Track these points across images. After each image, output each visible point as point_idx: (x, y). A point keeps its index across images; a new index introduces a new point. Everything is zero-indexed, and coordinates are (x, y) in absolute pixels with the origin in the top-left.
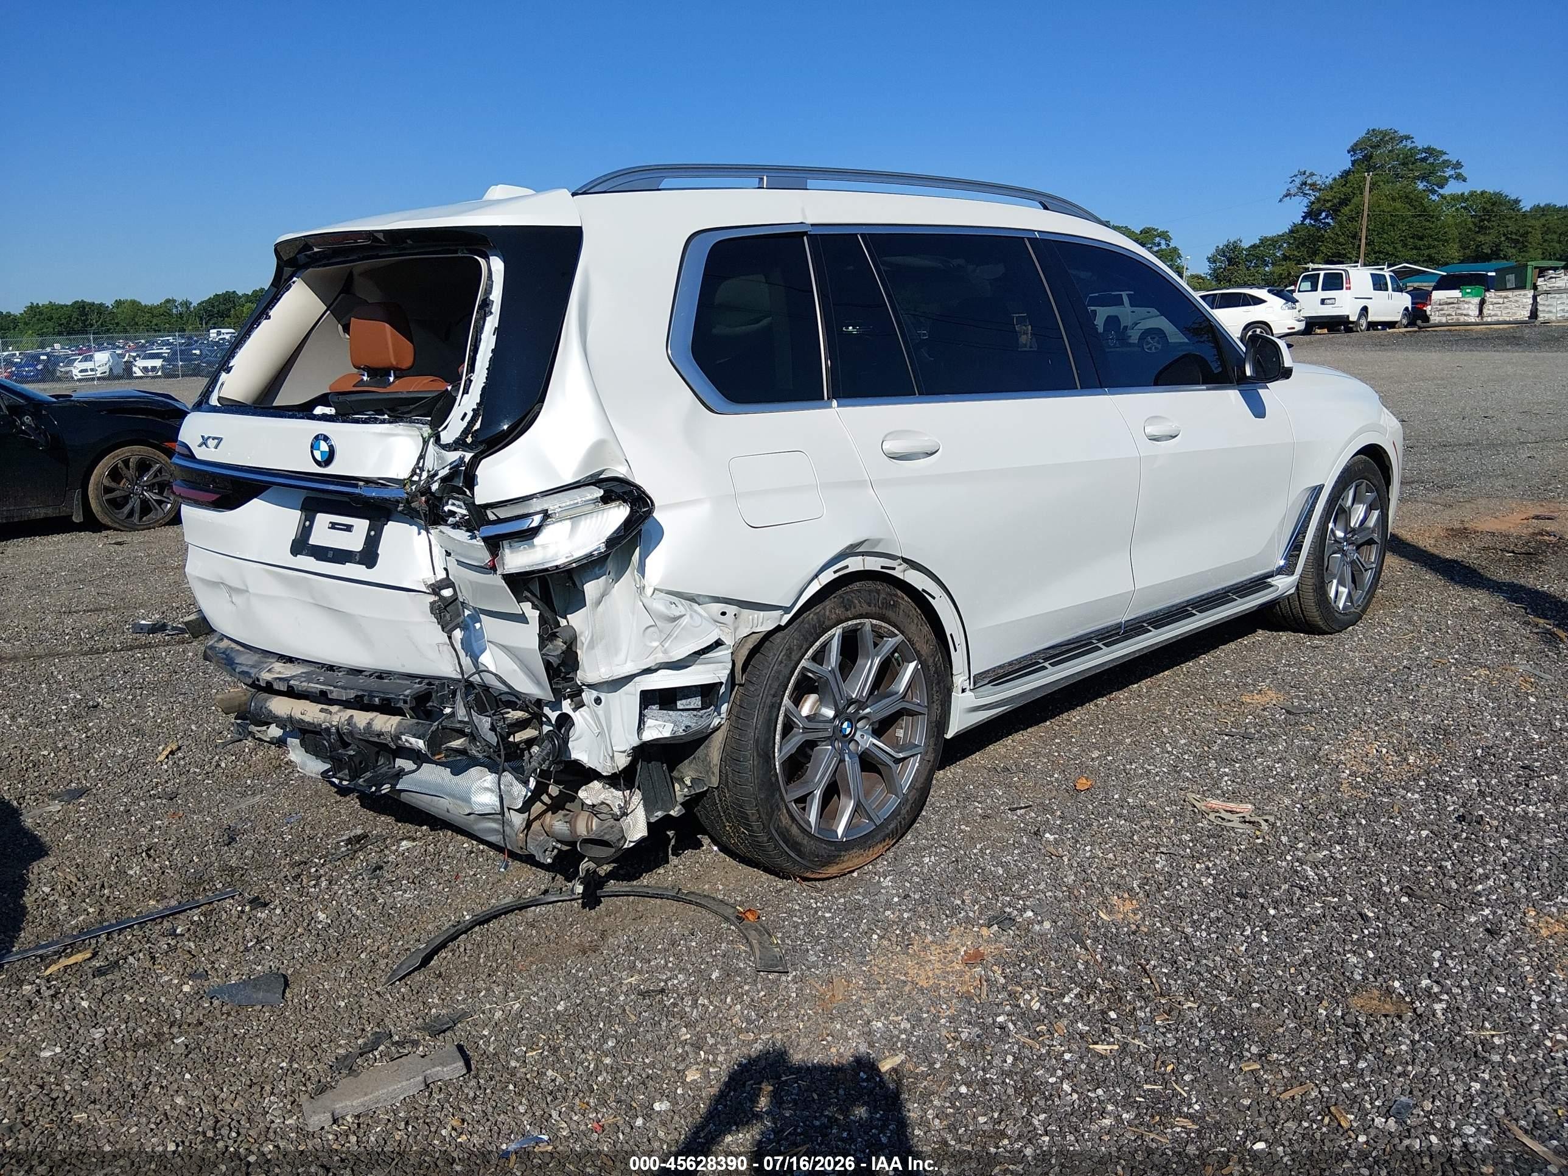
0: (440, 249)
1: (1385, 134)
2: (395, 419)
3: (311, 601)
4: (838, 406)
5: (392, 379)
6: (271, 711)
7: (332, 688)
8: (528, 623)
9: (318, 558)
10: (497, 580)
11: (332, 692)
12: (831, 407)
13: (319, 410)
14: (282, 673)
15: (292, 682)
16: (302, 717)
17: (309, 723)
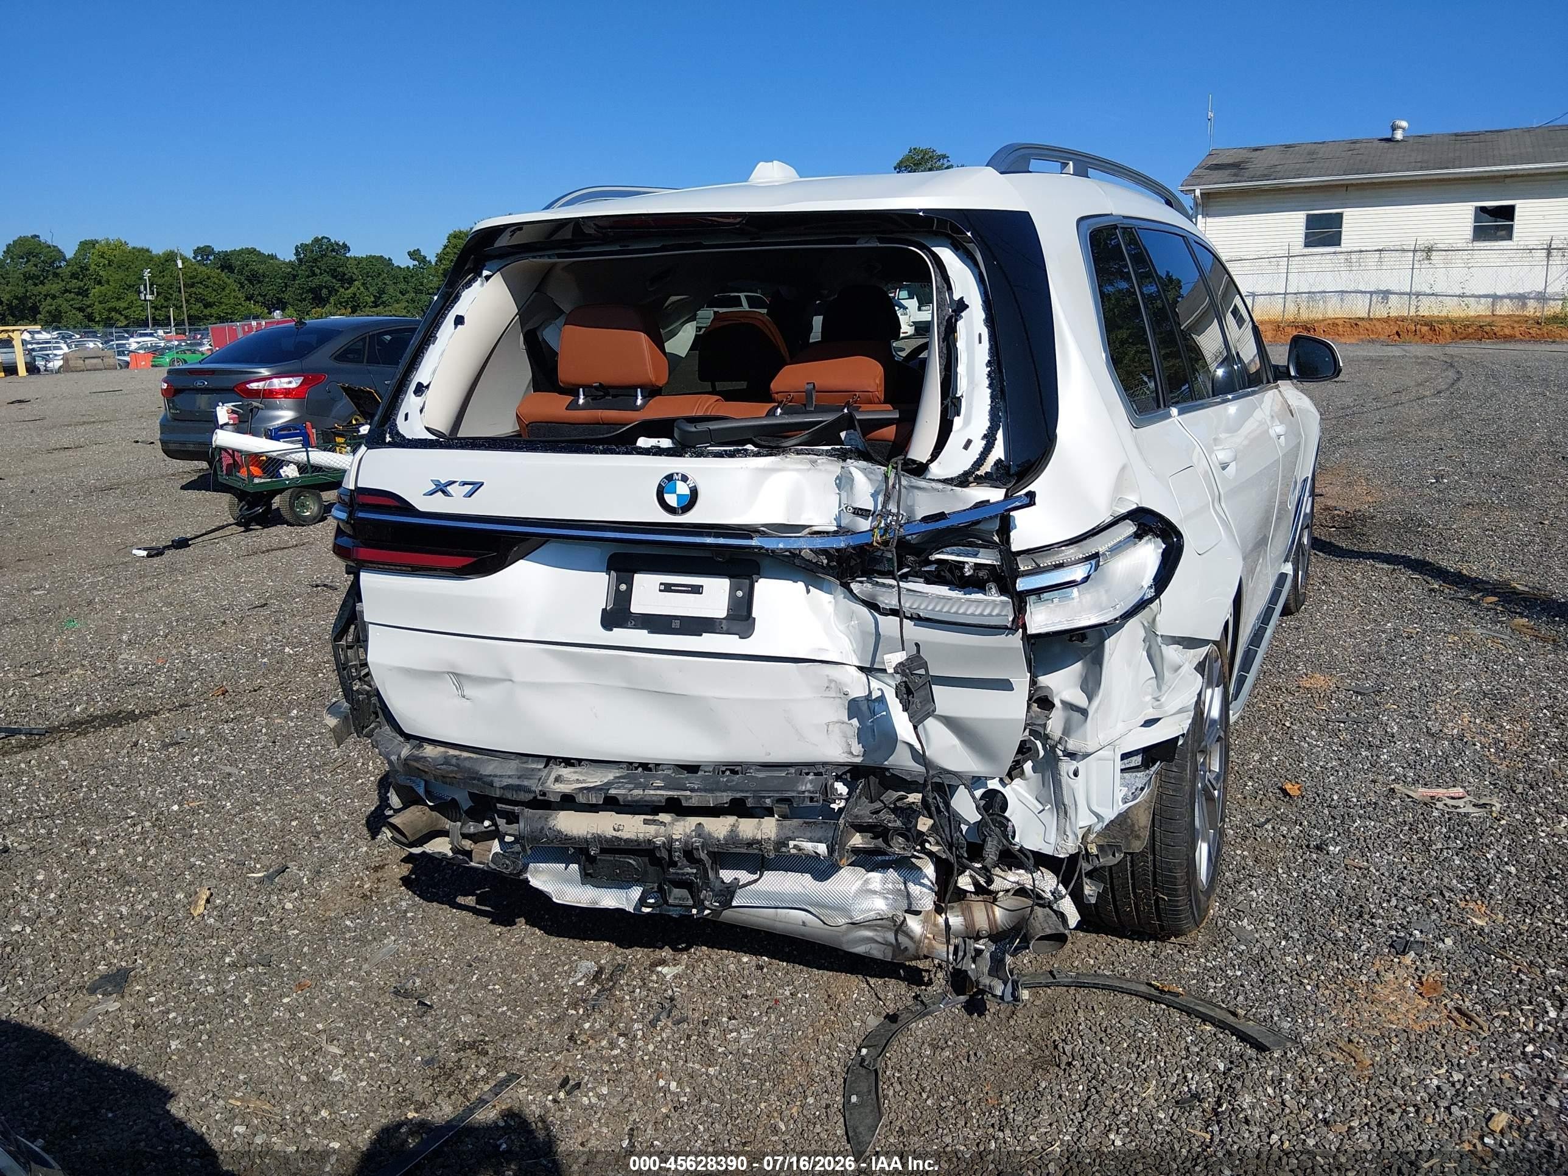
0: (834, 237)
1: (925, 152)
2: (773, 450)
3: (624, 685)
4: (1179, 414)
5: (639, 402)
6: (559, 832)
7: (688, 793)
8: (1012, 689)
9: (653, 631)
10: (1015, 641)
11: (689, 798)
12: (1170, 416)
13: (643, 442)
14: (584, 781)
15: (612, 792)
16: (618, 834)
17: (627, 841)
